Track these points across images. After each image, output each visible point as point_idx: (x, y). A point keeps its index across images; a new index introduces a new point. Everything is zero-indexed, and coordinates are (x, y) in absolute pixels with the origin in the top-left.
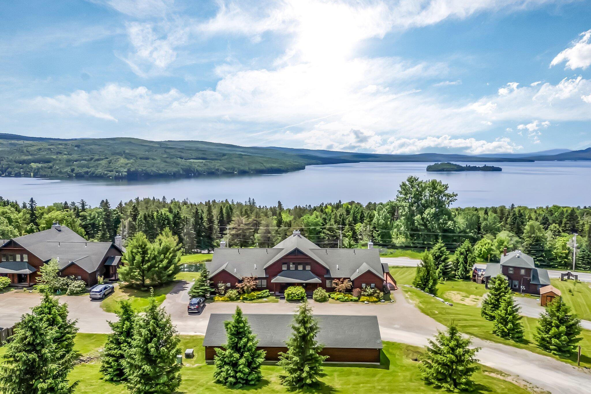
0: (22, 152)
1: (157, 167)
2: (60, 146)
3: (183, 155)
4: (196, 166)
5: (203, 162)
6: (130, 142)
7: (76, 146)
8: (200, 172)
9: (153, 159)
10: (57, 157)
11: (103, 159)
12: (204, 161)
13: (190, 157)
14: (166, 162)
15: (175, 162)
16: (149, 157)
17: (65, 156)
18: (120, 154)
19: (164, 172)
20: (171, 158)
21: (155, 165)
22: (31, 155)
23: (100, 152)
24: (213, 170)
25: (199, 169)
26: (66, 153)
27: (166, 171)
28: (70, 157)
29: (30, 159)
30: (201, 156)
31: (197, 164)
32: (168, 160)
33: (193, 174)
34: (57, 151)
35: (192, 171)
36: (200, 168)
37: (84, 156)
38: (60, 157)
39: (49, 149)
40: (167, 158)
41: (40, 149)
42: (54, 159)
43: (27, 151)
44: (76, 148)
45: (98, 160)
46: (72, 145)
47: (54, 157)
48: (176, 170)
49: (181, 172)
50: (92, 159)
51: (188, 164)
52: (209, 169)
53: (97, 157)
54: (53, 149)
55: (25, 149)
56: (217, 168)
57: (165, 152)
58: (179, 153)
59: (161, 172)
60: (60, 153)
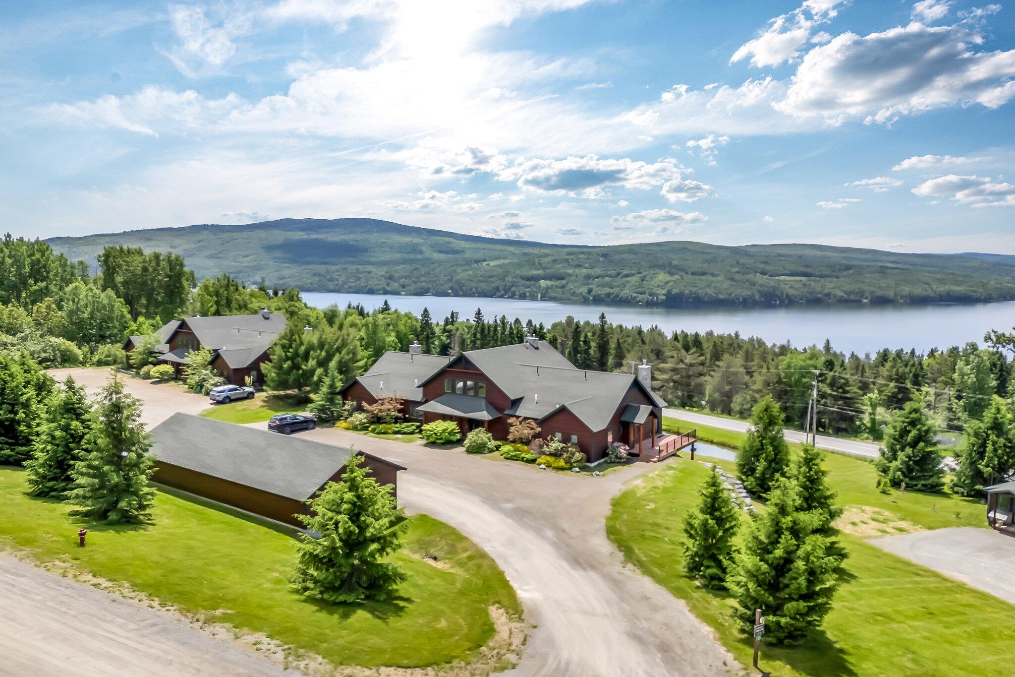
0: (534, 264)
1: (715, 288)
2: (582, 256)
3: (768, 267)
4: (787, 287)
5: (801, 281)
6: (685, 248)
7: (603, 256)
8: (793, 298)
9: (713, 275)
10: (574, 272)
11: (633, 275)
12: (804, 279)
13: (780, 273)
14: (732, 279)
15: (748, 281)
16: (707, 271)
17: (584, 271)
18: (662, 267)
19: (728, 296)
20: (745, 273)
21: (713, 285)
22: (544, 268)
23: (635, 263)
24: (819, 296)
25: (792, 292)
26: (587, 265)
27: (730, 294)
28: (590, 271)
29: (539, 275)
30: (801, 269)
31: (789, 284)
32: (737, 277)
33: (778, 302)
34: (576, 263)
35: (778, 296)
36: (794, 292)
37: (609, 270)
38: (577, 271)
39: (567, 261)
40: (738, 272)
41: (555, 261)
42: (570, 275)
43: (540, 264)
44: (602, 259)
45: (627, 276)
46: (598, 255)
47: (570, 271)
48: (749, 293)
49: (757, 297)
50: (619, 274)
51: (772, 283)
52: (811, 293)
53: (626, 272)
54: (572, 260)
55: (537, 260)
56: (826, 291)
57: (738, 263)
58: (762, 266)
59: (721, 297)
60: (580, 266)
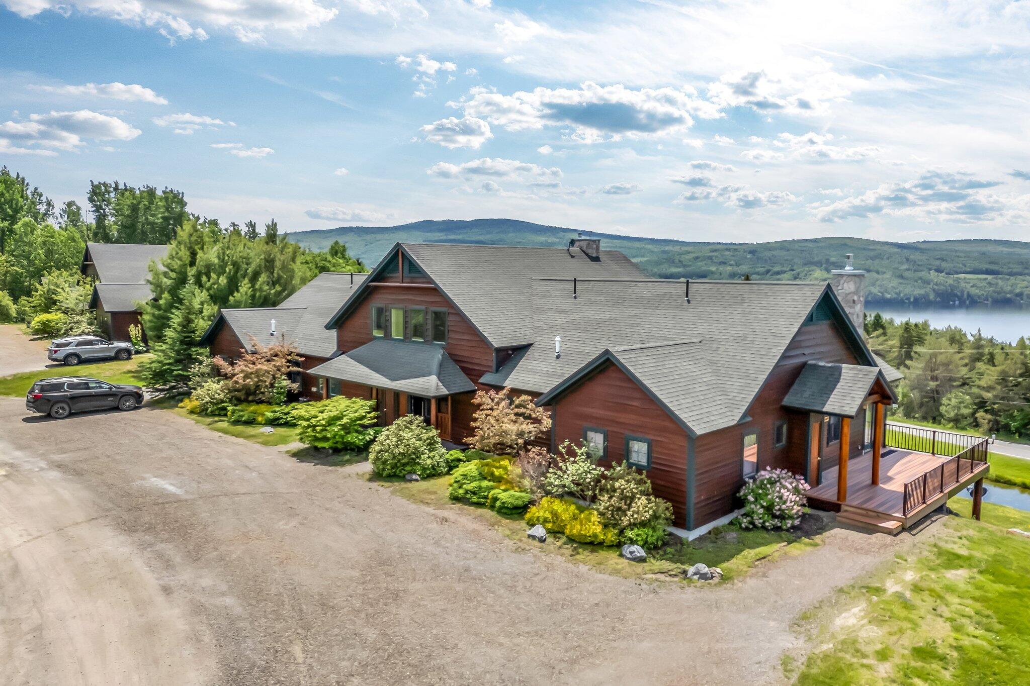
0: (673, 262)
1: (880, 286)
2: (727, 253)
3: (944, 265)
4: (968, 286)
5: (986, 279)
6: (845, 245)
7: (750, 252)
8: (976, 298)
9: (878, 272)
10: (717, 269)
12: (989, 277)
13: (959, 270)
14: (902, 277)
15: (920, 278)
16: (871, 268)
17: (729, 268)
18: (819, 264)
19: (895, 296)
20: (915, 271)
21: (878, 283)
22: (685, 266)
23: (787, 260)
24: (1008, 296)
25: (974, 291)
26: (732, 262)
27: (898, 294)
28: (736, 269)
29: (679, 273)
30: (985, 266)
31: (970, 283)
32: (906, 274)
33: (957, 303)
34: (720, 260)
35: (956, 295)
36: (977, 291)
38: (721, 268)
39: (710, 258)
40: (908, 270)
41: (697, 258)
42: (713, 273)
43: (680, 261)
44: (749, 256)
46: (745, 251)
47: (713, 269)
48: (922, 292)
49: (932, 297)
51: (950, 281)
52: (999, 293)
54: (716, 257)
55: (677, 258)
56: (1018, 291)
57: (907, 260)
58: (938, 263)
59: (888, 296)
60: (724, 263)
